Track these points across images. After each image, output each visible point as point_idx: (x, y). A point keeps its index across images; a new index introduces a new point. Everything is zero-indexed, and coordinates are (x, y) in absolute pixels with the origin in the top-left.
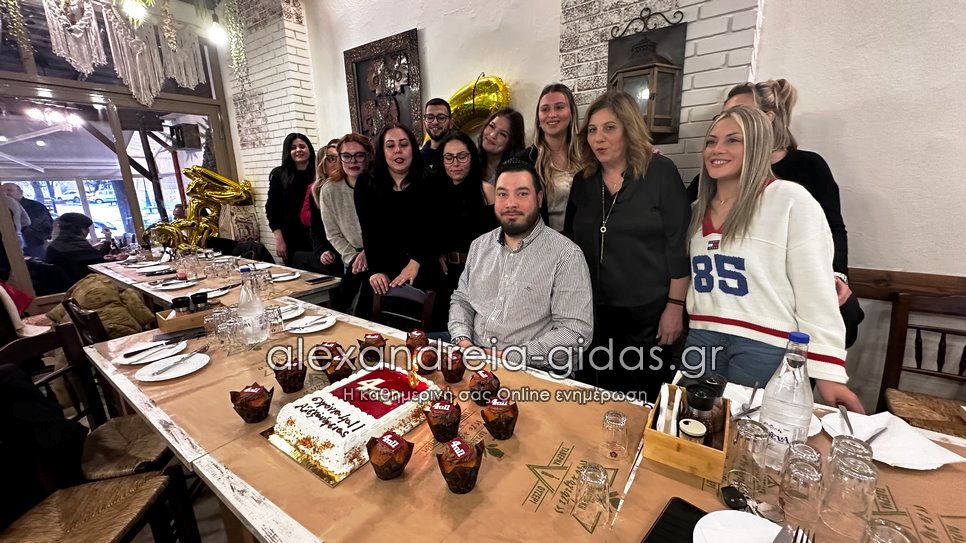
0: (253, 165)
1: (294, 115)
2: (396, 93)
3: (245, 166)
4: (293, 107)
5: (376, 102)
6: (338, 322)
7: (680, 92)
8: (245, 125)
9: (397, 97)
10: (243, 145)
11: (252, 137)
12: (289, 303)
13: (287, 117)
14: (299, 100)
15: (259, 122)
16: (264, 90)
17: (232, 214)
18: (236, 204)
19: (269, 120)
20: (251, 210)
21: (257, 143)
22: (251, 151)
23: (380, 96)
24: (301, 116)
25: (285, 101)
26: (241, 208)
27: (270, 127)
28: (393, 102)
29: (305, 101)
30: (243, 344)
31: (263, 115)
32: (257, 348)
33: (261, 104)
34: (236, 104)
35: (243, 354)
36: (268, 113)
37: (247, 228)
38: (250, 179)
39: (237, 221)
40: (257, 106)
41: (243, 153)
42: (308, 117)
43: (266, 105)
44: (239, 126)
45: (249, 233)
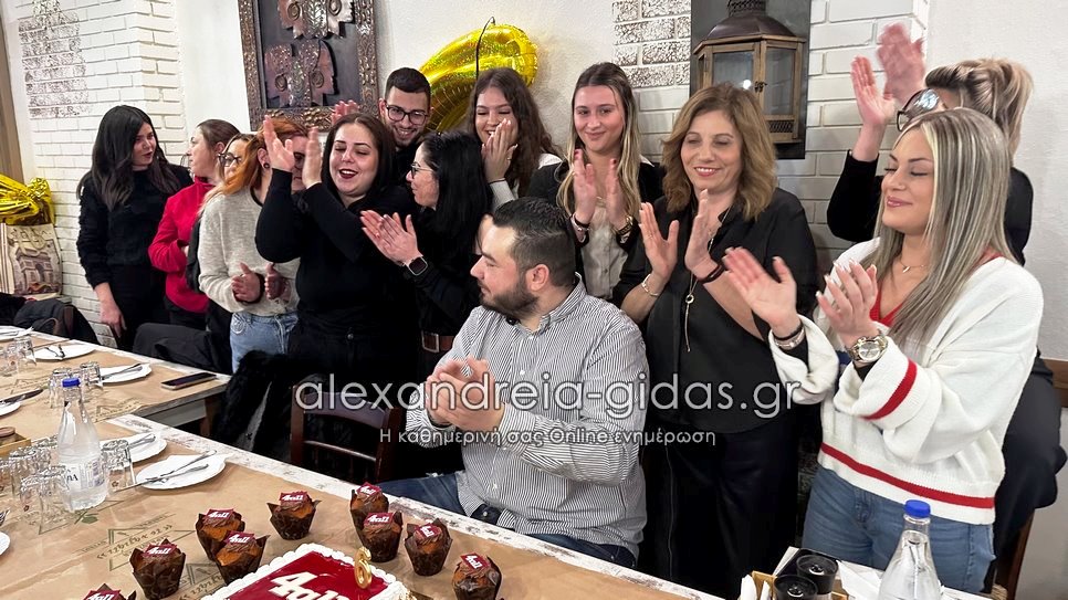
0: (55, 149)
1: (138, 64)
2: (330, 35)
3: (37, 150)
4: (136, 49)
5: (293, 47)
6: (228, 465)
7: (805, 77)
8: (40, 76)
9: (333, 42)
10: (35, 112)
11: (54, 98)
12: (135, 428)
13: (124, 66)
14: (147, 36)
15: (69, 72)
16: (81, 15)
17: (11, 243)
18: (18, 223)
19: (89, 69)
20: (47, 232)
21: (63, 108)
22: (49, 123)
23: (301, 37)
24: (151, 65)
25: (120, 37)
26: (28, 230)
27: (91, 83)
28: (326, 50)
29: (160, 37)
30: (63, 511)
31: (78, 60)
32: (88, 517)
33: (74, 41)
34: (24, 36)
35: (64, 530)
36: (86, 56)
37: (39, 267)
38: (48, 175)
39: (20, 256)
40: (66, 44)
41: (34, 125)
42: (164, 67)
43: (84, 43)
44: (28, 77)
45: (43, 277)
